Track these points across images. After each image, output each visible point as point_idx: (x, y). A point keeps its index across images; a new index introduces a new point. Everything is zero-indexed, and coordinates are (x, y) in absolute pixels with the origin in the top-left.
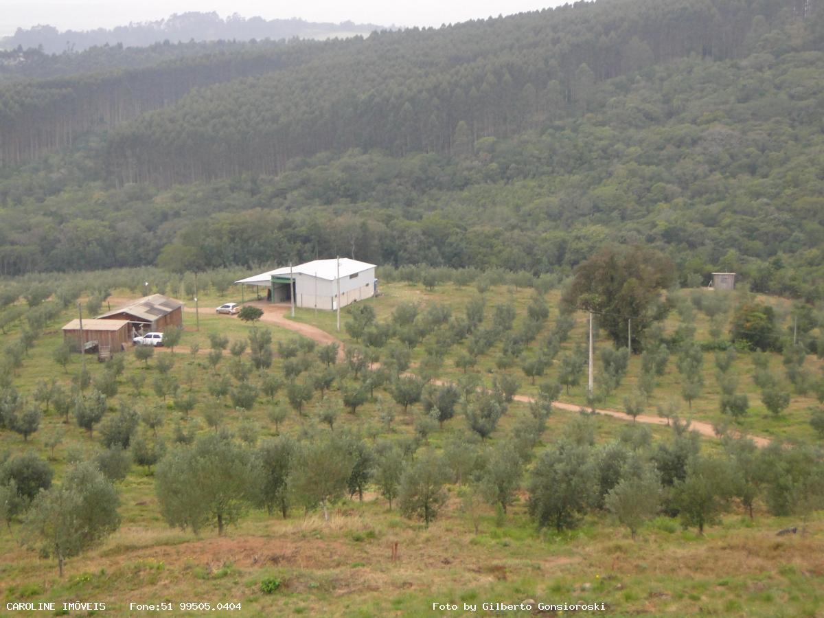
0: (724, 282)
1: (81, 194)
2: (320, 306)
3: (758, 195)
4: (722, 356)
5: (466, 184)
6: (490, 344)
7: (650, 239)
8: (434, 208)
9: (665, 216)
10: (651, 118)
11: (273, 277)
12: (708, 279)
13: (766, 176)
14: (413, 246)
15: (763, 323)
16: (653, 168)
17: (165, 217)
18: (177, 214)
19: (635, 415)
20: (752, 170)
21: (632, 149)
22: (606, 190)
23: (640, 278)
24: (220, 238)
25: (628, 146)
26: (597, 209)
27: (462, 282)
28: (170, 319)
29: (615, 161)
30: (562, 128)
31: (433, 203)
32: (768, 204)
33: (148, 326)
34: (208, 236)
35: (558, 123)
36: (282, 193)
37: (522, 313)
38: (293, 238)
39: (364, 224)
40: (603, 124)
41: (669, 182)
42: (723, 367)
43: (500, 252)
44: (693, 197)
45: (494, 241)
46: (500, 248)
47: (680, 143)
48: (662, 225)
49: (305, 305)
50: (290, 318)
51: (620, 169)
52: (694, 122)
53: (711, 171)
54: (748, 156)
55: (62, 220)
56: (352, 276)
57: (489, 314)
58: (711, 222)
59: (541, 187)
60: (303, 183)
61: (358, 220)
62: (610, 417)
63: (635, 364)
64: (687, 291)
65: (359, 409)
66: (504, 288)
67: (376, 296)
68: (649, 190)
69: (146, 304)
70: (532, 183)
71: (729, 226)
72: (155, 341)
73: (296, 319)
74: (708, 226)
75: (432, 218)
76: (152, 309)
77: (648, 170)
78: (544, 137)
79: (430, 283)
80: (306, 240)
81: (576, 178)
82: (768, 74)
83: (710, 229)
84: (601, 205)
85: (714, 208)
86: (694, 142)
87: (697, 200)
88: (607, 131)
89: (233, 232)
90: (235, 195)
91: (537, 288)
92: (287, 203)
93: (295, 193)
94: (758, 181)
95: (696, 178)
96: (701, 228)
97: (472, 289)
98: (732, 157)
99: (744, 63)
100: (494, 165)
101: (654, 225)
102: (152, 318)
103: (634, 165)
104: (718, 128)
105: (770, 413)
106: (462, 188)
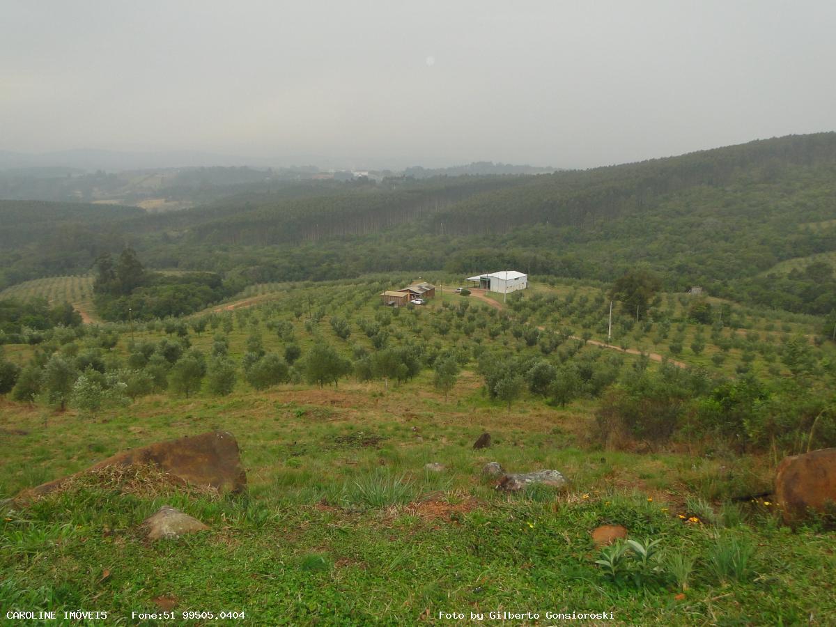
0: (696, 291)
1: (422, 238)
2: (500, 292)
3: (726, 251)
4: (681, 325)
5: (588, 240)
6: (571, 313)
7: (670, 269)
8: (572, 251)
9: (679, 259)
10: (678, 213)
11: (481, 278)
12: (688, 289)
13: (733, 242)
14: (557, 267)
15: (704, 311)
16: (677, 237)
17: (454, 249)
18: (459, 249)
19: (625, 349)
20: (726, 239)
21: (668, 228)
22: (653, 246)
23: (645, 287)
24: (471, 260)
25: (667, 226)
26: (648, 254)
27: (568, 284)
28: (429, 294)
29: (659, 233)
30: (635, 217)
31: (572, 249)
32: (731, 256)
33: (418, 296)
34: (466, 258)
35: (634, 214)
36: (505, 241)
37: (592, 300)
38: (503, 261)
39: (535, 257)
40: (656, 216)
41: (684, 243)
42: (680, 330)
43: (597, 272)
44: (695, 251)
45: (595, 267)
46: (597, 269)
47: (692, 225)
48: (677, 263)
49: (494, 291)
50: (485, 296)
51: (661, 236)
52: (700, 216)
53: (706, 239)
54: (725, 233)
55: (411, 249)
56: (516, 279)
57: (577, 299)
58: (702, 262)
59: (623, 243)
60: (515, 238)
61: (533, 255)
62: (615, 349)
63: (637, 326)
64: (677, 294)
65: (496, 338)
66: (586, 288)
67: (527, 288)
68: (674, 247)
69: (419, 287)
70: (620, 242)
71: (710, 265)
72: (419, 302)
73: (488, 297)
74: (700, 264)
75: (570, 255)
76: (421, 289)
77: (675, 238)
78: (626, 221)
79: (552, 284)
80: (509, 262)
81: (640, 240)
82: (739, 194)
83: (701, 266)
84: (650, 253)
85: (704, 256)
86: (699, 225)
87: (697, 252)
88: (657, 218)
89: (477, 258)
90: (485, 242)
91: (602, 288)
92: (507, 246)
93: (511, 241)
94: (728, 244)
95: (697, 242)
96: (696, 265)
97: (571, 288)
98: (717, 233)
99: (728, 189)
100: (602, 233)
101: (673, 263)
102: (420, 292)
103: (668, 235)
104: (711, 220)
105: (694, 353)
106: (586, 242)
